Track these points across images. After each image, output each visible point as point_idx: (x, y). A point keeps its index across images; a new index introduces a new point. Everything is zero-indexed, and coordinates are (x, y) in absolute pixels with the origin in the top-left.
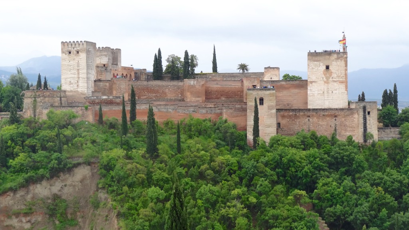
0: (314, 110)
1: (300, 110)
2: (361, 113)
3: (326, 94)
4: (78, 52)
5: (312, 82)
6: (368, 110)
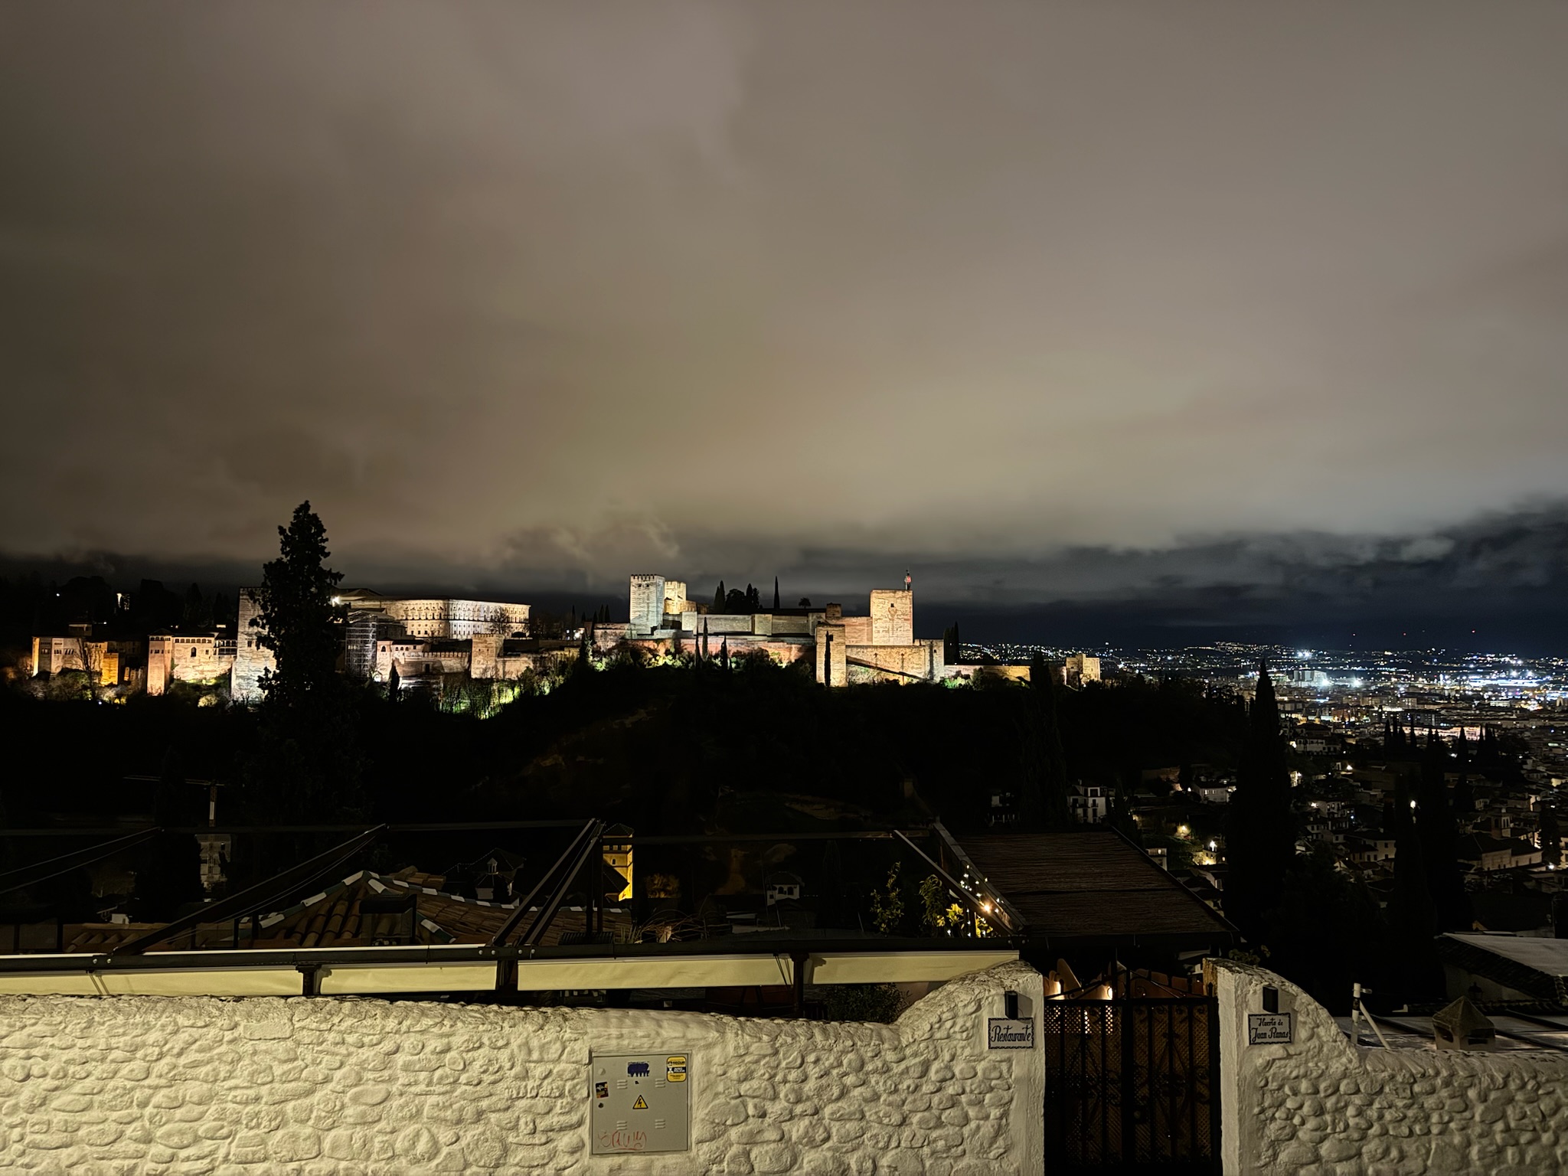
0: (881, 647)
1: (867, 647)
2: (928, 650)
3: (891, 632)
4: (648, 586)
5: (877, 620)
6: (935, 648)
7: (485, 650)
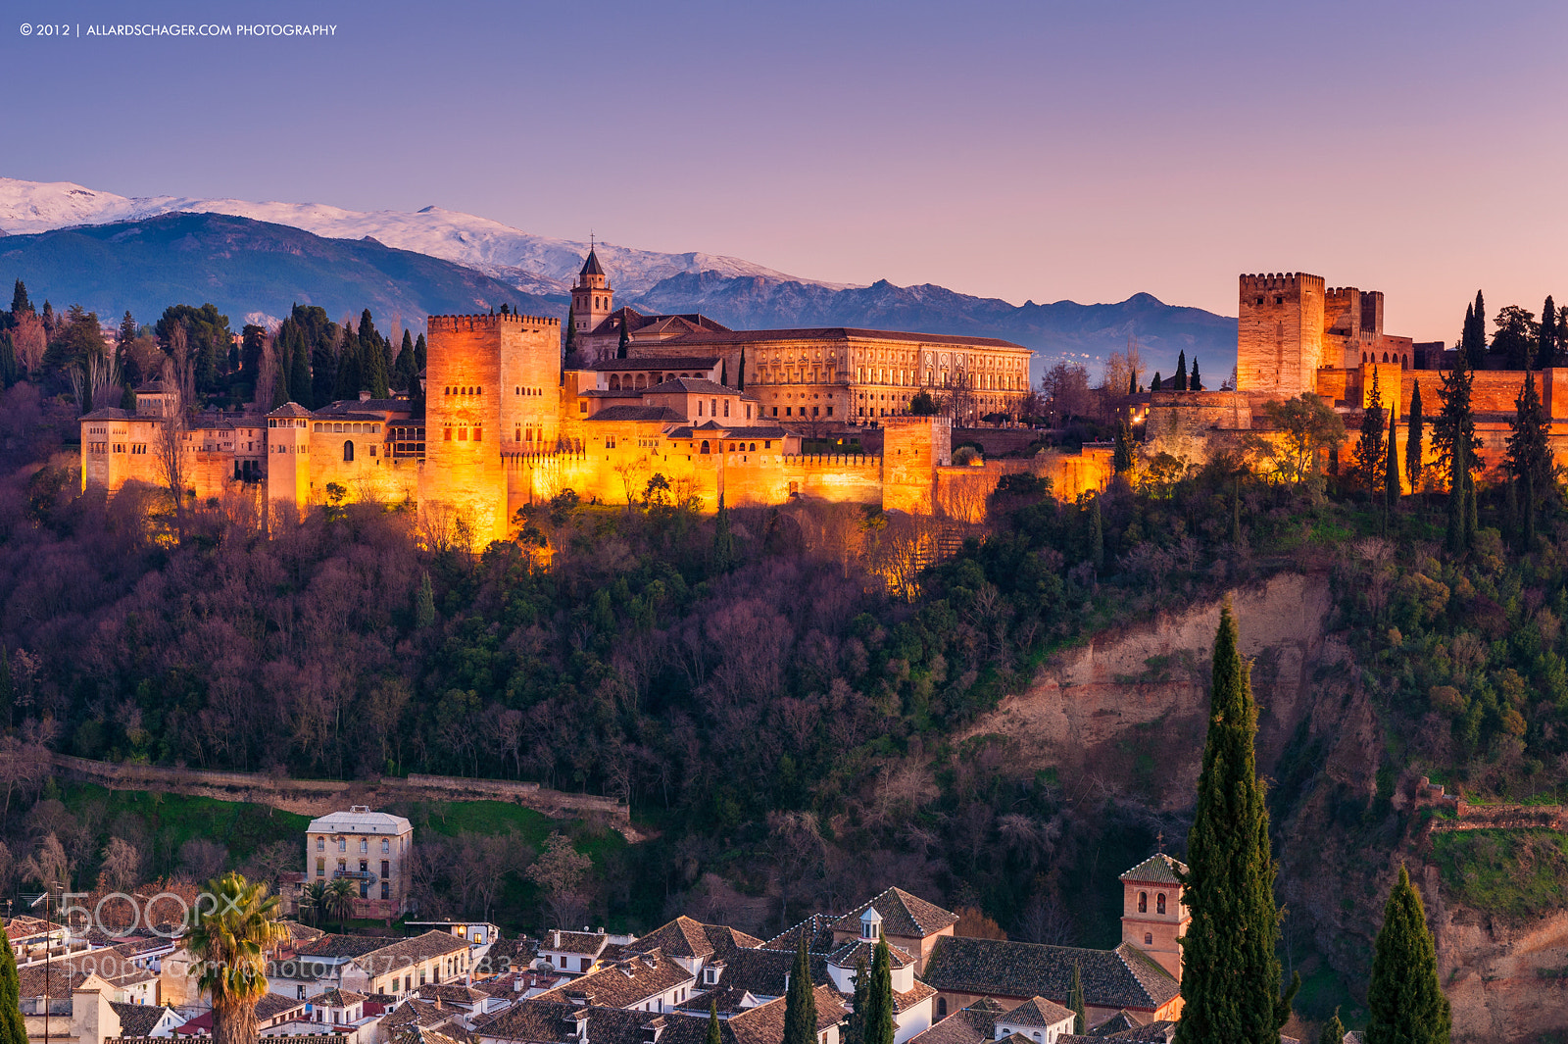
4: (1280, 301)
7: (911, 453)
